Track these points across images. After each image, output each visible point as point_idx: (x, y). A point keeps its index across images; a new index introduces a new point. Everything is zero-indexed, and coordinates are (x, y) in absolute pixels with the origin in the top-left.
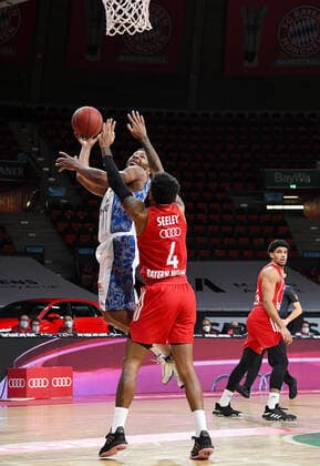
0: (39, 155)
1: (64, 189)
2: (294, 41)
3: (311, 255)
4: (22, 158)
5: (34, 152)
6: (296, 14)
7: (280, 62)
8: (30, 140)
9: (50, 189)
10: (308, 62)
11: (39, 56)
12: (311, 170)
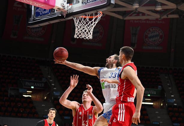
0: (51, 79)
1: (60, 93)
2: (150, 40)
3: (156, 123)
4: (44, 80)
5: (49, 78)
6: (151, 30)
7: (144, 48)
8: (47, 73)
9: (54, 93)
10: (155, 48)
11: (53, 42)
12: (156, 89)
